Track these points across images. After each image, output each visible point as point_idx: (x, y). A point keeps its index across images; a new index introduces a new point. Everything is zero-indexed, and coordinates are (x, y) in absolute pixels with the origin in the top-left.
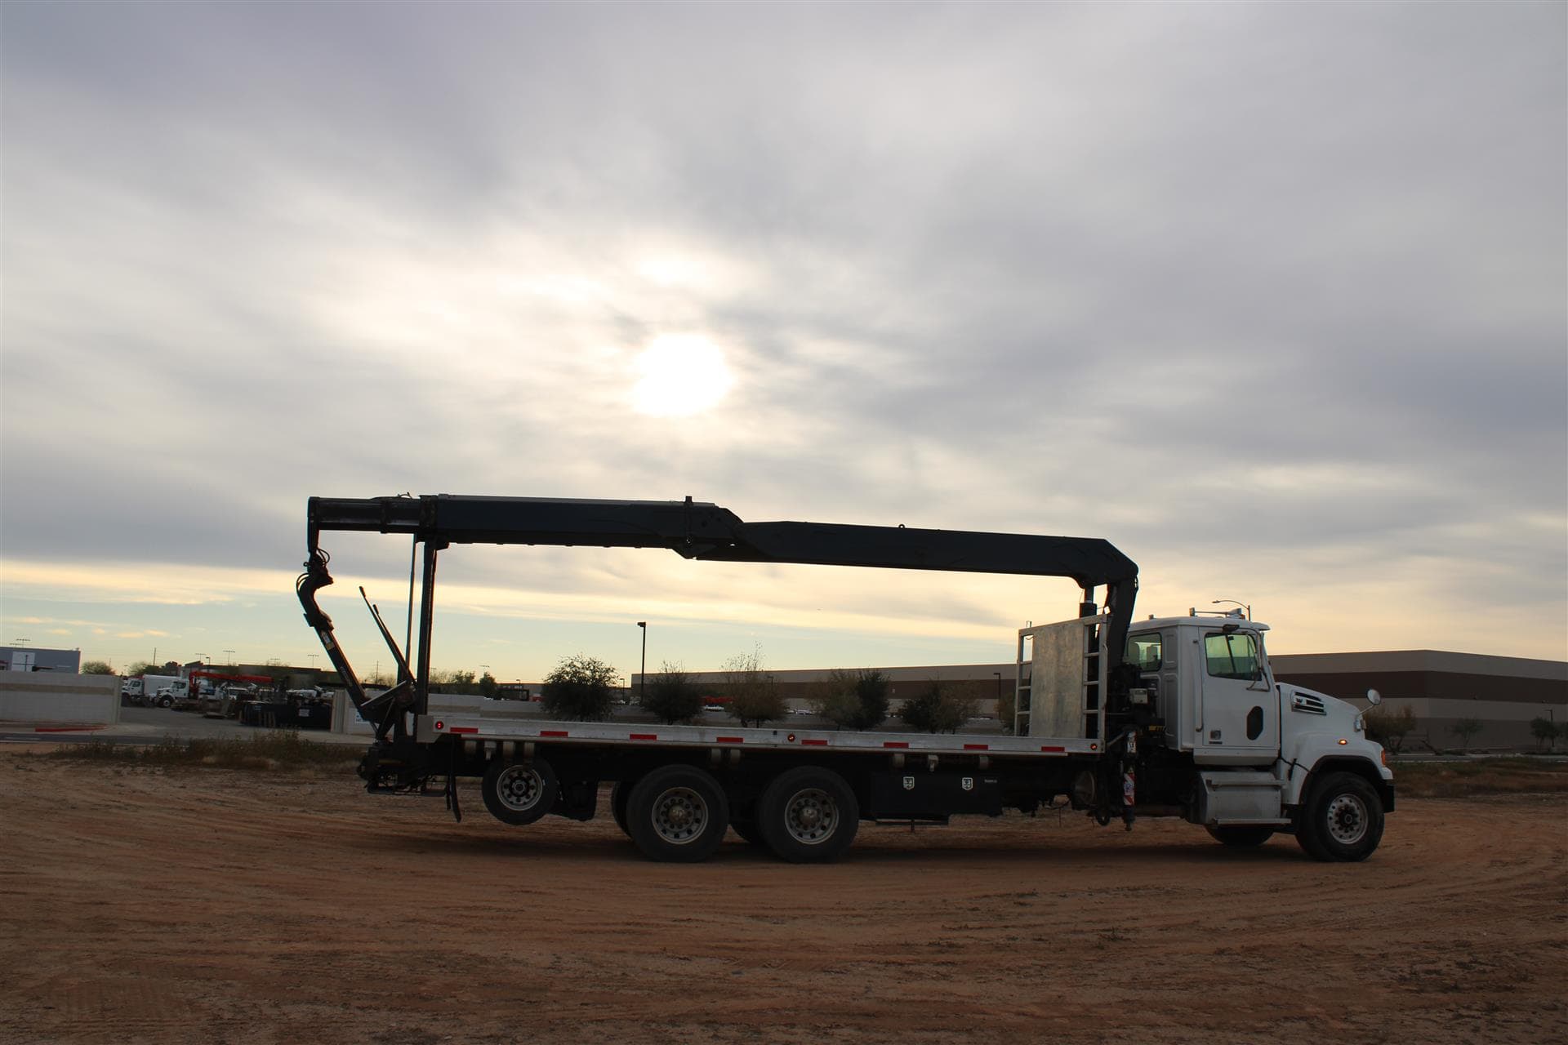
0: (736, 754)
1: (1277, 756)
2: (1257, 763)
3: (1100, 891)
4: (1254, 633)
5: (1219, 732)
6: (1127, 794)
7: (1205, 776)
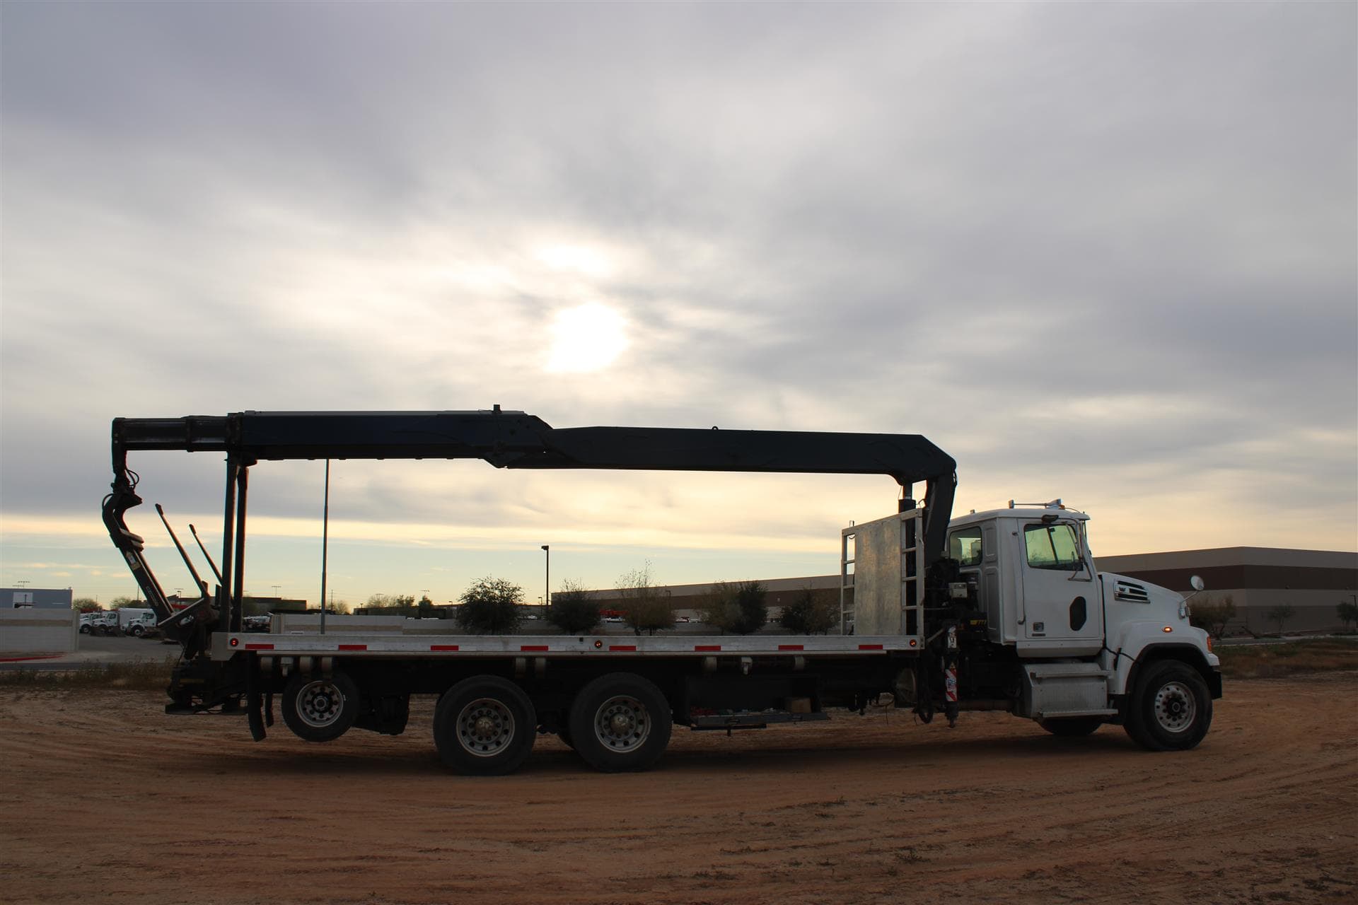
0: (541, 662)
1: (1102, 646)
2: (1084, 654)
3: (915, 796)
4: (1073, 522)
5: (1042, 624)
6: (949, 690)
7: (1029, 669)
